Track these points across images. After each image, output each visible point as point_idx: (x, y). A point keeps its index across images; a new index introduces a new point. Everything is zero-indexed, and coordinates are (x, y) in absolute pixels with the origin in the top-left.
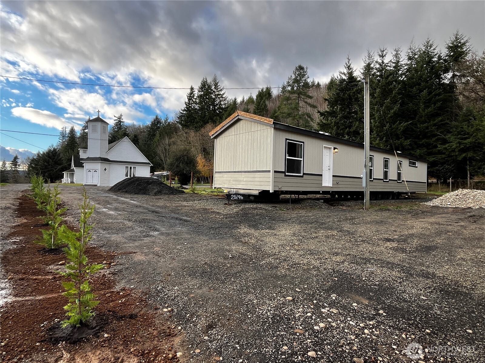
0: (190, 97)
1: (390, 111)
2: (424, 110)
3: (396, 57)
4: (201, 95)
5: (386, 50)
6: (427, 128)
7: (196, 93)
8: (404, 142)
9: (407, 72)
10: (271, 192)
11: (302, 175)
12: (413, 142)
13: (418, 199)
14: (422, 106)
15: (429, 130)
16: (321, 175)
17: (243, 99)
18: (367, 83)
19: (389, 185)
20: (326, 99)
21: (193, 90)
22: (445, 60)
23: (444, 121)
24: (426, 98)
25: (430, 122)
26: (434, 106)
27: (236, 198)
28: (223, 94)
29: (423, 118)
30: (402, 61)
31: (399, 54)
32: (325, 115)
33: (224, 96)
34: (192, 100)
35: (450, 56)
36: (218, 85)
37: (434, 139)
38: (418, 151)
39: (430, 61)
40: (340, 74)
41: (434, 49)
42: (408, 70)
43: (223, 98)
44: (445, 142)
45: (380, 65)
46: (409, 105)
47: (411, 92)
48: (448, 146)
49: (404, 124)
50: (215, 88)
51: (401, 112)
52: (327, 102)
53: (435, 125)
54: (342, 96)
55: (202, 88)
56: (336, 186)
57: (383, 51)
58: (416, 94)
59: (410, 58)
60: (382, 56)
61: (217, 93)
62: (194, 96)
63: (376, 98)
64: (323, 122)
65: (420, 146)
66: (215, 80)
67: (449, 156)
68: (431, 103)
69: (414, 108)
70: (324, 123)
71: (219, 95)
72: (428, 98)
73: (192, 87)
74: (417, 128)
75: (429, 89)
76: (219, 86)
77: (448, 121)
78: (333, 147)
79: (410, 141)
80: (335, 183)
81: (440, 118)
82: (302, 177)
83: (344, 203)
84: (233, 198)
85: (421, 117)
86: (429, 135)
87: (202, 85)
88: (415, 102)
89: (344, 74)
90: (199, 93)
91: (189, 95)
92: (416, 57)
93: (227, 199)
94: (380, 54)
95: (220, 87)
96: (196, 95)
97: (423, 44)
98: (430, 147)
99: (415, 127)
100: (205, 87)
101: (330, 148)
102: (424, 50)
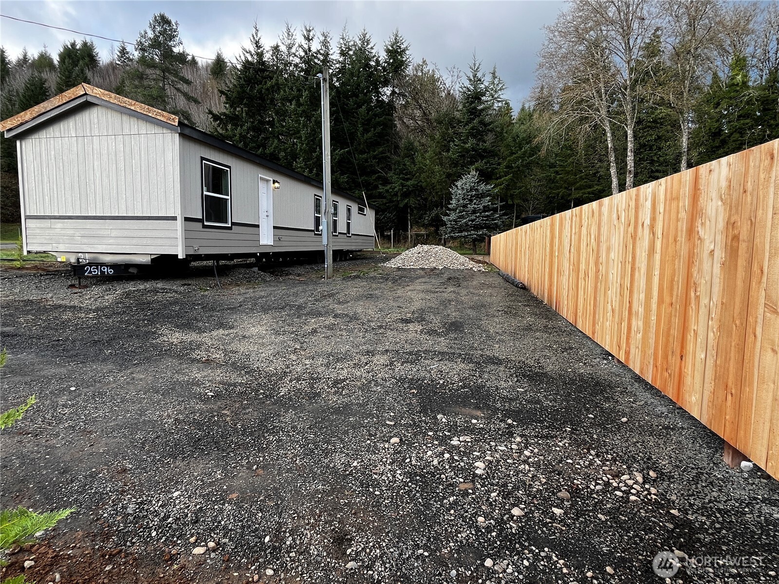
2: (363, 135)
3: (325, 46)
5: (313, 31)
6: (366, 161)
8: (339, 178)
9: (339, 73)
10: (180, 257)
11: (230, 225)
12: (351, 178)
13: (365, 258)
14: (360, 128)
15: (369, 163)
16: (258, 226)
18: (326, 81)
19: (339, 240)
20: (223, 91)
22: (384, 68)
23: (384, 153)
24: (365, 117)
25: (369, 153)
26: (374, 130)
27: (97, 272)
29: (362, 146)
30: (332, 55)
31: (328, 42)
32: (221, 120)
35: (389, 64)
37: (374, 177)
38: (357, 192)
39: (367, 65)
40: (244, 52)
41: (372, 48)
42: (342, 70)
44: (386, 182)
45: (306, 53)
46: (345, 124)
47: (347, 105)
48: (390, 188)
49: (339, 151)
51: (336, 134)
52: (223, 99)
53: (375, 157)
54: (248, 91)
56: (279, 244)
57: (309, 31)
58: (353, 109)
59: (342, 53)
60: (308, 39)
63: (302, 105)
64: (217, 132)
65: (358, 186)
67: (391, 201)
68: (371, 126)
69: (350, 130)
70: (220, 134)
72: (367, 118)
74: (355, 159)
75: (367, 104)
77: (389, 154)
78: (272, 180)
79: (347, 177)
80: (278, 239)
81: (381, 149)
82: (230, 228)
83: (291, 270)
84: (91, 272)
85: (359, 144)
86: (369, 170)
88: (352, 120)
89: (250, 54)
92: (351, 53)
93: (75, 275)
94: (305, 33)
97: (358, 37)
99: (353, 158)
101: (267, 181)
102: (360, 45)
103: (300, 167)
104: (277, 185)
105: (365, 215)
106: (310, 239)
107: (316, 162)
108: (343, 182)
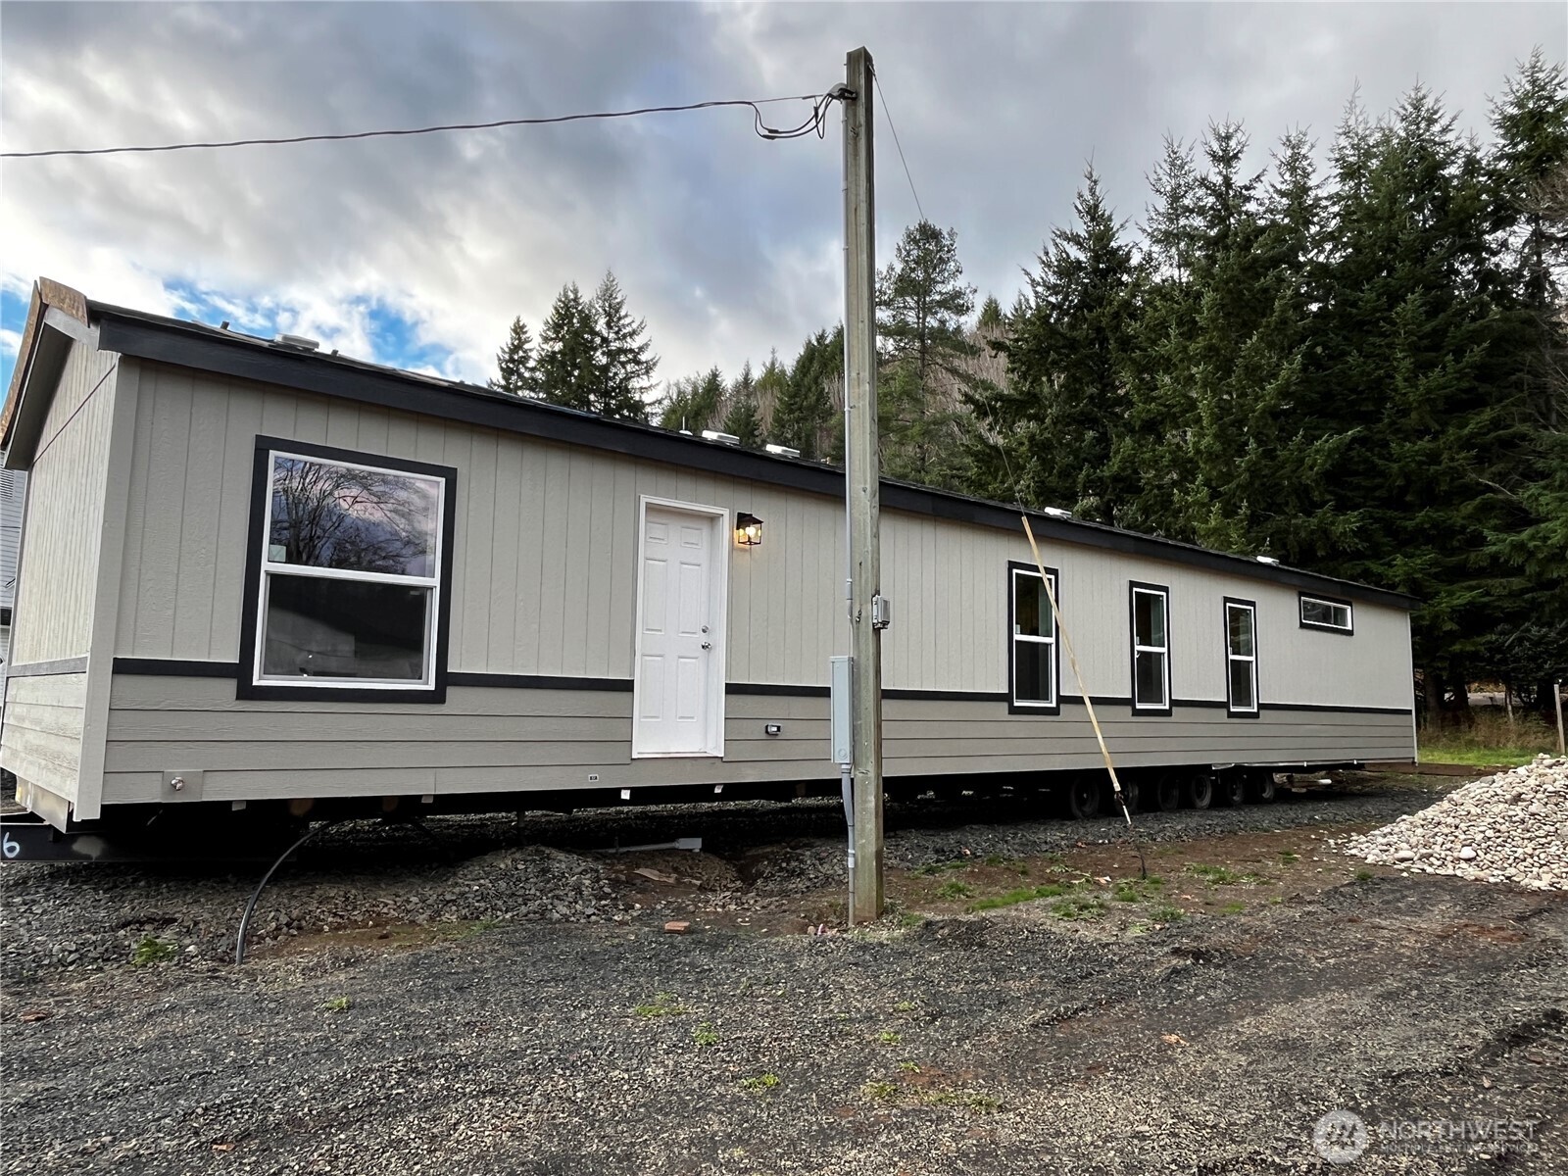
0: (512, 360)
1: (1263, 389)
2: (1412, 381)
3: (1293, 170)
4: (554, 353)
5: (1239, 134)
6: (1434, 458)
7: (537, 346)
8: (1333, 523)
12: (1377, 520)
14: (1403, 361)
15: (1443, 466)
16: (627, 686)
17: (747, 374)
19: (1176, 731)
21: (523, 337)
22: (1495, 176)
23: (1508, 426)
24: (1420, 326)
25: (1443, 431)
26: (1457, 361)
28: (641, 349)
29: (1414, 415)
30: (1318, 187)
31: (1305, 157)
33: (643, 357)
34: (520, 376)
35: (1513, 157)
36: (623, 313)
37: (1468, 508)
38: (1399, 560)
39: (1433, 179)
40: (1058, 241)
41: (1445, 130)
42: (1346, 220)
43: (638, 363)
44: (1515, 517)
45: (1219, 195)
46: (1350, 359)
47: (1354, 304)
48: (1533, 537)
49: (1327, 441)
50: (609, 325)
51: (1317, 393)
53: (1467, 444)
55: (557, 327)
56: (757, 750)
57: (1228, 137)
58: (1375, 310)
59: (1349, 172)
60: (1227, 159)
61: (614, 345)
62: (526, 358)
65: (1406, 541)
66: (608, 294)
68: (1444, 352)
69: (1369, 374)
71: (625, 351)
72: (1428, 327)
73: (518, 321)
74: (1390, 458)
75: (1428, 288)
76: (626, 316)
77: (1524, 429)
78: (724, 512)
79: (1362, 519)
80: (752, 734)
81: (1487, 416)
85: (1405, 412)
86: (1444, 488)
87: (558, 312)
88: (1373, 344)
89: (1075, 239)
90: (545, 346)
91: (507, 357)
92: (1374, 163)
94: (1216, 147)
95: (626, 321)
96: (534, 355)
97: (1398, 113)
98: (1455, 543)
99: (1381, 457)
100: (571, 322)
102: (1403, 134)
103: (1195, 502)
104: (751, 531)
105: (1350, 633)
106: (990, 730)
107: (1251, 483)
108: (1344, 534)
